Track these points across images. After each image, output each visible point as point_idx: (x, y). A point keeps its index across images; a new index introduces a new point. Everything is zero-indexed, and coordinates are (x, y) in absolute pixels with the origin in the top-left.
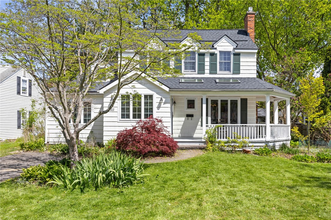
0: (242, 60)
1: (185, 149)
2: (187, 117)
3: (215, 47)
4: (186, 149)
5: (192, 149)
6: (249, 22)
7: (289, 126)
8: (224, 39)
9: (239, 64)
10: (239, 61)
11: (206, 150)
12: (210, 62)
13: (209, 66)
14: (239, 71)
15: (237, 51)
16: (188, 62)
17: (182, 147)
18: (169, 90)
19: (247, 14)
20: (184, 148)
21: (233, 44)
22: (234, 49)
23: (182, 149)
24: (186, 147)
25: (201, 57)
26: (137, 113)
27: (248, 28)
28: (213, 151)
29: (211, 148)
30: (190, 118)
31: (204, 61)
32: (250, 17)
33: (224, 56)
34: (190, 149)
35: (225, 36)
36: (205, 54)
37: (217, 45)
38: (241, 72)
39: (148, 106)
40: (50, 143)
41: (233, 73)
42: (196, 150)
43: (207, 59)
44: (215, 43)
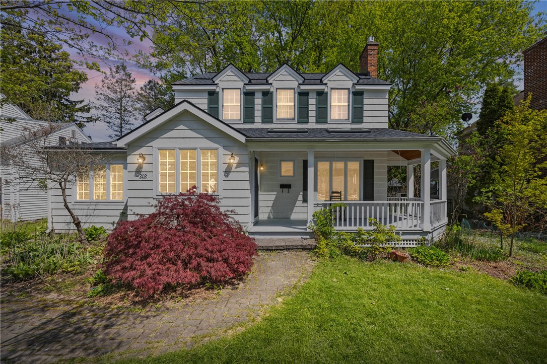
0: (366, 101)
1: (275, 250)
2: (281, 188)
3: (324, 82)
4: (277, 250)
5: (289, 249)
6: (369, 57)
7: (445, 202)
8: (338, 70)
9: (362, 108)
10: (362, 104)
11: (317, 255)
12: (316, 104)
13: (315, 112)
14: (362, 118)
15: (358, 87)
16: (284, 106)
17: (269, 247)
18: (246, 139)
19: (367, 45)
20: (273, 248)
21: (352, 78)
22: (354, 84)
23: (268, 249)
24: (276, 246)
25: (304, 98)
26: (188, 182)
27: (369, 65)
28: (331, 257)
29: (326, 250)
30: (286, 190)
31: (307, 104)
32: (371, 49)
33: (338, 96)
34: (285, 249)
35: (341, 65)
36: (309, 92)
37: (327, 79)
38: (365, 119)
39: (208, 170)
40: (56, 231)
41: (352, 122)
42: (296, 251)
43: (312, 101)
44: (324, 76)
